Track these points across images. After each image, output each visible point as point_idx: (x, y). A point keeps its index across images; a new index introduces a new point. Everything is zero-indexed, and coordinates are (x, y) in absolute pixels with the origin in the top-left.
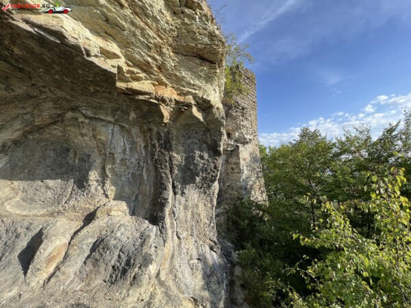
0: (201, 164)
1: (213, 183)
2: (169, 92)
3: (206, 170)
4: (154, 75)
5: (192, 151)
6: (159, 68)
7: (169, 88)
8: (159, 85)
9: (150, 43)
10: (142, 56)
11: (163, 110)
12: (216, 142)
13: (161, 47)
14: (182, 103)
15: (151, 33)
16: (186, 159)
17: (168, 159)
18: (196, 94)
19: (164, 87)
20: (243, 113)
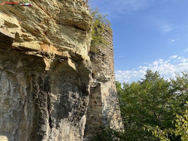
0: (73, 102)
1: (82, 117)
2: (52, 49)
3: (77, 107)
4: (41, 37)
5: (67, 92)
6: (45, 33)
7: (52, 46)
8: (44, 44)
9: (41, 18)
10: (34, 26)
11: (46, 62)
12: (85, 84)
13: (48, 20)
14: (60, 56)
15: (42, 12)
16: (61, 98)
17: (46, 98)
18: (71, 50)
19: (48, 45)
20: (103, 58)
